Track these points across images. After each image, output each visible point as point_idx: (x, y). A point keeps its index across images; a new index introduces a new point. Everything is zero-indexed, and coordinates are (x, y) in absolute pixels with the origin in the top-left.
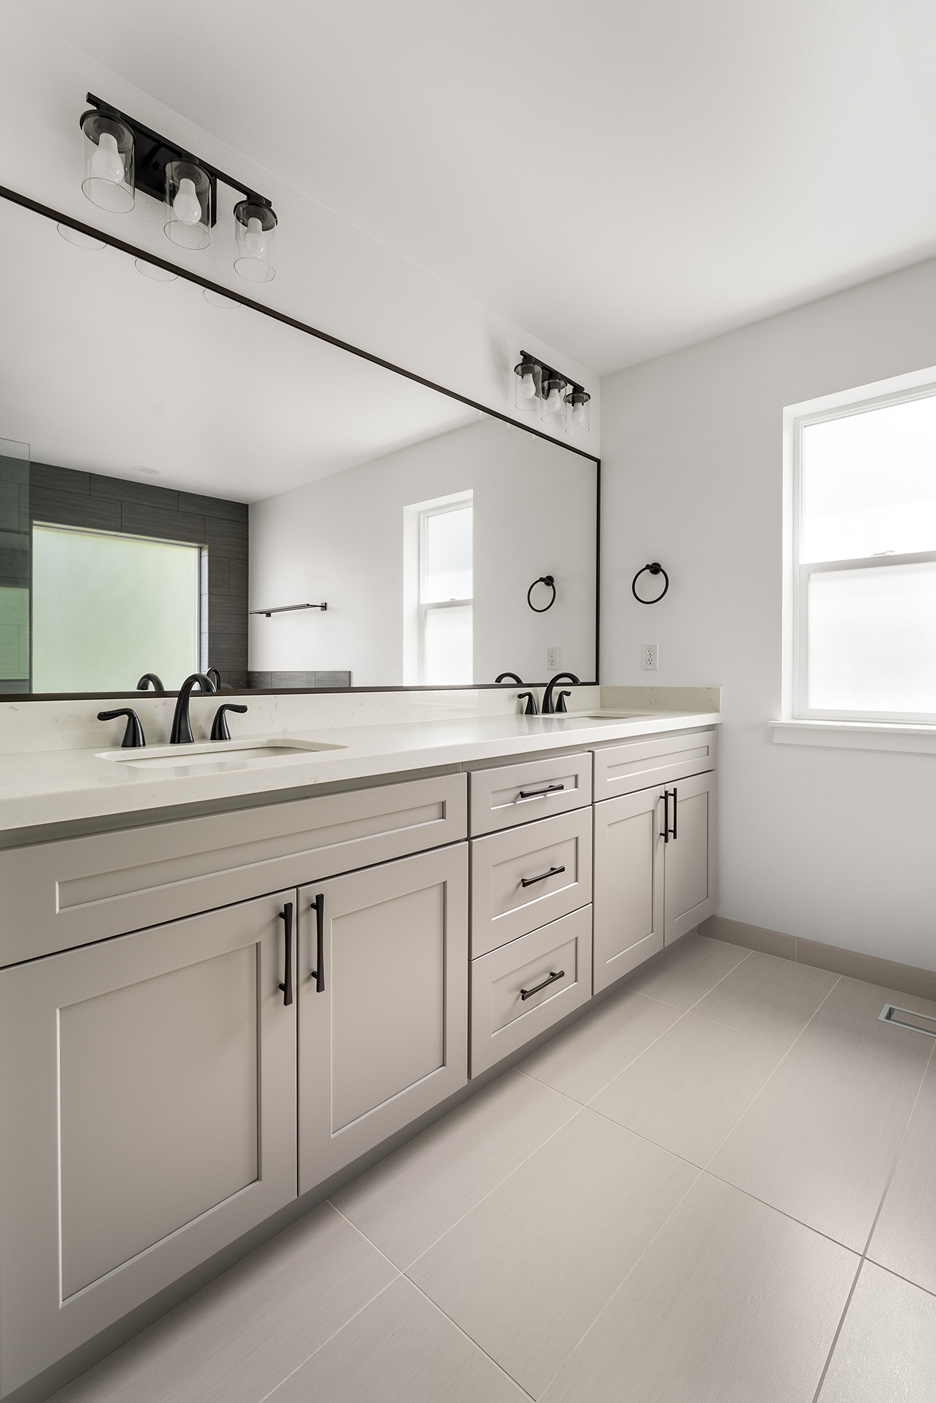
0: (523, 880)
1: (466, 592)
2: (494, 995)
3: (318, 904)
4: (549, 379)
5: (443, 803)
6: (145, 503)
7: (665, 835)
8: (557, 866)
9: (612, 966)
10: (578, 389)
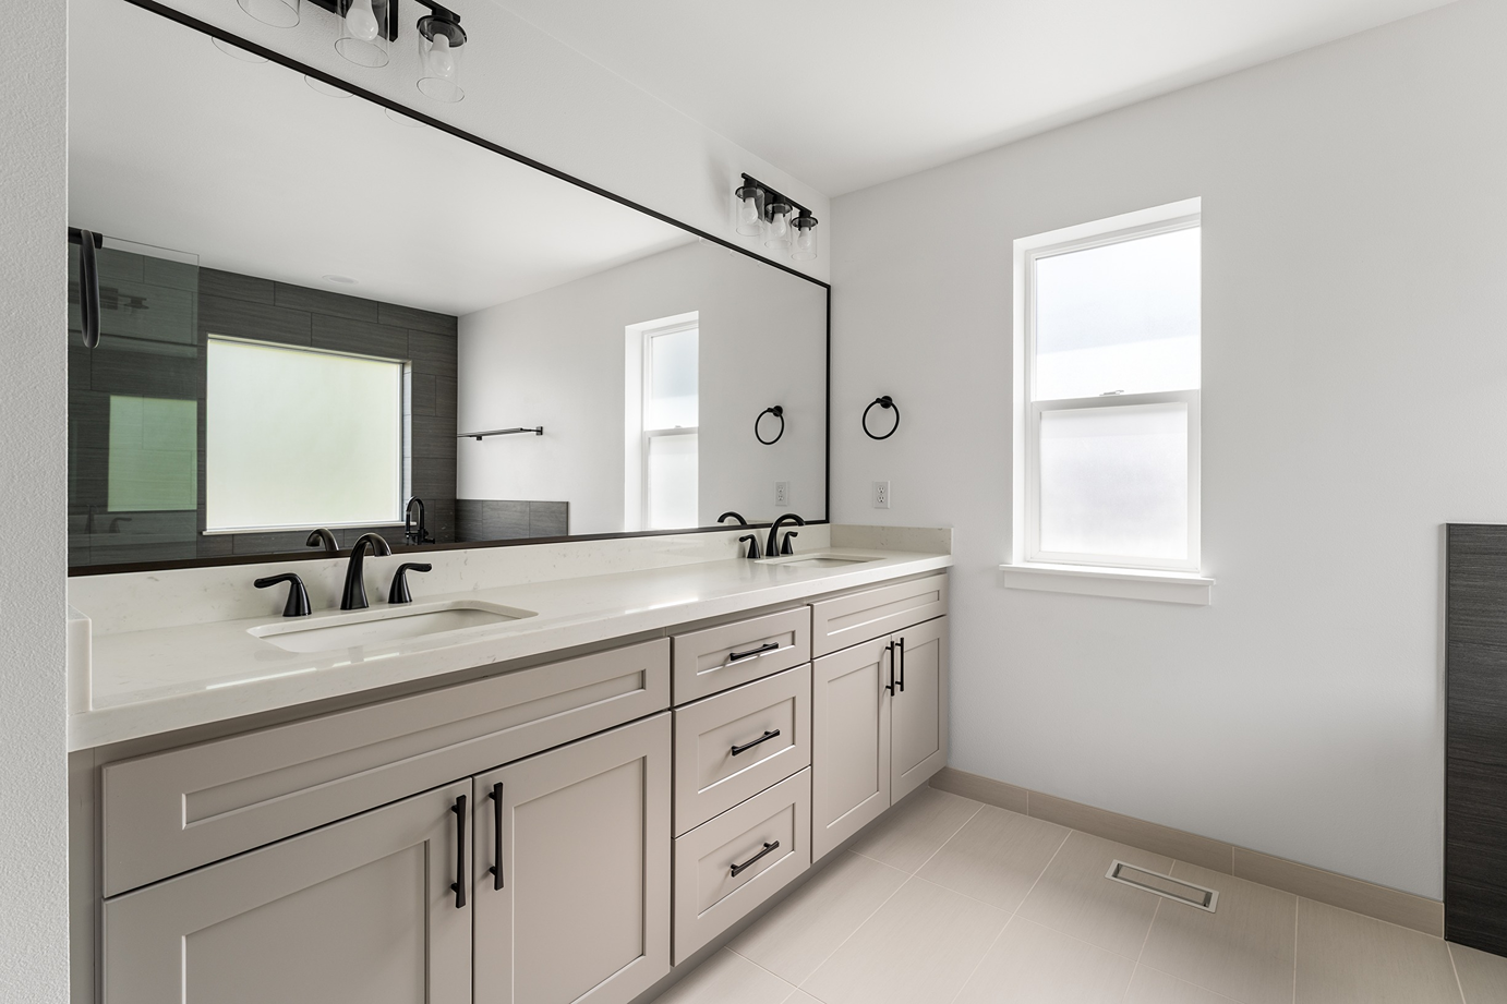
0: (733, 748)
1: (692, 420)
2: (700, 872)
3: (496, 794)
4: (773, 203)
5: (643, 672)
6: (339, 315)
7: (892, 688)
8: (772, 730)
9: (833, 830)
10: (805, 213)
